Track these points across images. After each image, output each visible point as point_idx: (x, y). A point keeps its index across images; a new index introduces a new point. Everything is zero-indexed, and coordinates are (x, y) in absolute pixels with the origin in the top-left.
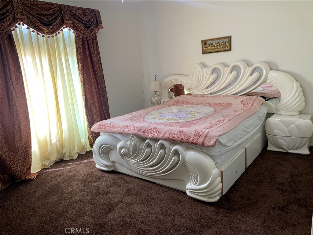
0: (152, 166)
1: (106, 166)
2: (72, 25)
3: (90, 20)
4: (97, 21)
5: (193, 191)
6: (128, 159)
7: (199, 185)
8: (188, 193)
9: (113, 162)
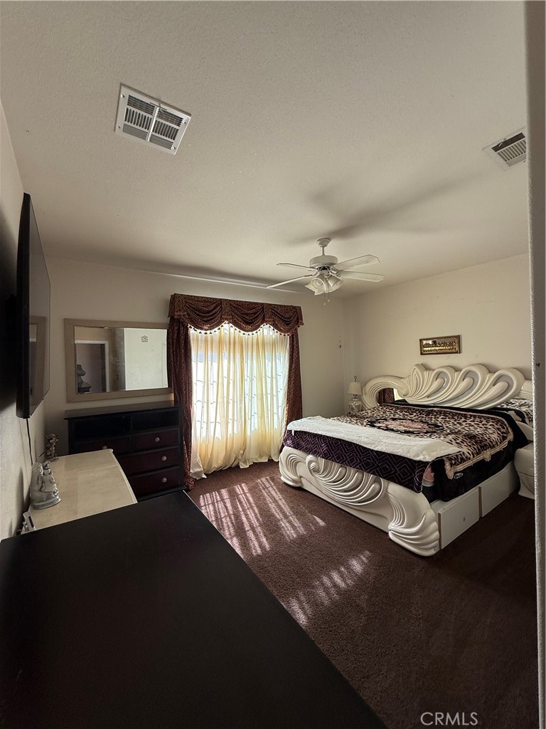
0: (345, 491)
1: (294, 481)
2: (272, 323)
3: (291, 317)
4: (298, 318)
5: (397, 534)
6: (317, 475)
7: (406, 528)
8: (391, 536)
9: (301, 477)
